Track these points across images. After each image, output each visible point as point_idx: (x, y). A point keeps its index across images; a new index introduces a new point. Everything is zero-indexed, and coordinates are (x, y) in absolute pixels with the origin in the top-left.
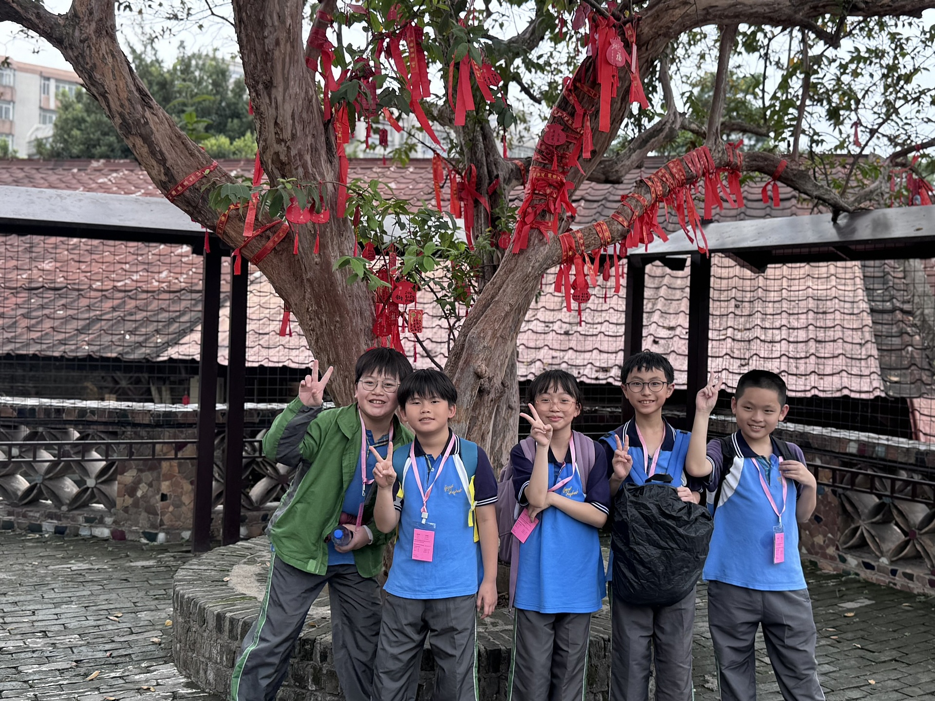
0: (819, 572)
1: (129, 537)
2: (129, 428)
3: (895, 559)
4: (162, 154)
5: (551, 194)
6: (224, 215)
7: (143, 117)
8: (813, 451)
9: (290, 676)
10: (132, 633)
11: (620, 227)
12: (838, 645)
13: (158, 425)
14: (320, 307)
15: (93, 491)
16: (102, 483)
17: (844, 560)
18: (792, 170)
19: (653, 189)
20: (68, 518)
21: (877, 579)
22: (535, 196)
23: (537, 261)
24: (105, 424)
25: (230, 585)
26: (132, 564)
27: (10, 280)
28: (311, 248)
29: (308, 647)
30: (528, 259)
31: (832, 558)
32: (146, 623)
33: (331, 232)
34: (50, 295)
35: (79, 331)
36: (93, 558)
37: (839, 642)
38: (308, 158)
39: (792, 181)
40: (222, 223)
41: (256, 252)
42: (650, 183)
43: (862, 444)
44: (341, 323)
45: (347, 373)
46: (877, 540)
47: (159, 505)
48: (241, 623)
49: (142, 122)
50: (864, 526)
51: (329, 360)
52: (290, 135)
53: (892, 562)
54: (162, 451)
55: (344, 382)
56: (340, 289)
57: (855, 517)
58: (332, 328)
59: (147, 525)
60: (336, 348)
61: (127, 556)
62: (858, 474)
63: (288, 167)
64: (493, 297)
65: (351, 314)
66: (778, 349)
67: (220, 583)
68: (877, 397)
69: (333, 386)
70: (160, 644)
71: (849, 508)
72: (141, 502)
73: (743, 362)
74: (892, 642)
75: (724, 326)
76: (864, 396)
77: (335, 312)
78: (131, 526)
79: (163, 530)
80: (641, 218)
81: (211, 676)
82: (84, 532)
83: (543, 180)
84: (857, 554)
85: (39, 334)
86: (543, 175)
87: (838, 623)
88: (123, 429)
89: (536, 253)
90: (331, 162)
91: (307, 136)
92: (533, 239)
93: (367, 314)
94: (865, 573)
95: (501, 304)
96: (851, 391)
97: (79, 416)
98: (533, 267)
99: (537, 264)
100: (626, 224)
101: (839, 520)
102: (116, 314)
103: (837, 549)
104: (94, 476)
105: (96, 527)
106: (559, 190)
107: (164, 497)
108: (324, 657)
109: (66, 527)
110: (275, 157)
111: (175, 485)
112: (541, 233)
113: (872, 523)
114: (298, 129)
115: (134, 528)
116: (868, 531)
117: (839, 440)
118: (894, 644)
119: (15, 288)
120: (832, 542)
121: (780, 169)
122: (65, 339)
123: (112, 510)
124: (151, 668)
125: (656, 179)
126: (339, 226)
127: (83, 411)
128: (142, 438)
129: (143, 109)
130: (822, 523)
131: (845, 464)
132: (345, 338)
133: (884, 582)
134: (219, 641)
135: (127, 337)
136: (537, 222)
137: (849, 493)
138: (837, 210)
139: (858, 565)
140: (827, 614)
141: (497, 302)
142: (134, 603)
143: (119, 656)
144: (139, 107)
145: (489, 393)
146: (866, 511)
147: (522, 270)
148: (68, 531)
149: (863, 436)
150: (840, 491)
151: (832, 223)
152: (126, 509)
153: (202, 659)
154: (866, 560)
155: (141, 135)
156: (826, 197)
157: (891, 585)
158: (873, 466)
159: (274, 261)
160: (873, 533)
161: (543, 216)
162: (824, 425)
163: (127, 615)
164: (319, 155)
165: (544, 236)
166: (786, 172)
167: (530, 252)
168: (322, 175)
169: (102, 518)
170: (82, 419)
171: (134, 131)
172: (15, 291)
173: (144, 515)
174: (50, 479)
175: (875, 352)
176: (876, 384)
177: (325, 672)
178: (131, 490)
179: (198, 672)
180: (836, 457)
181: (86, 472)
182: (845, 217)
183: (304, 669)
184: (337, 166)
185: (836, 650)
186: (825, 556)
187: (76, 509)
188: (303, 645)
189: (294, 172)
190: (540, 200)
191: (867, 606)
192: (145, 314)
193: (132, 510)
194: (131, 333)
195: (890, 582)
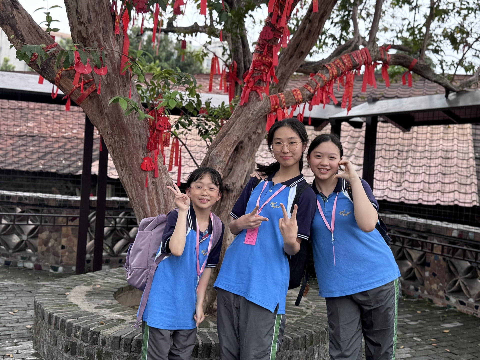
0: (433, 306)
1: (44, 268)
2: (45, 208)
3: (478, 299)
4: (22, 36)
5: (264, 70)
6: (59, 74)
7: (12, 13)
8: (433, 235)
9: (85, 353)
10: (18, 322)
11: (308, 93)
12: (436, 349)
13: (59, 207)
14: (113, 131)
15: (26, 243)
16: (32, 238)
17: (448, 299)
18: (420, 65)
19: (330, 71)
20: (12, 256)
21: (467, 311)
22: (255, 71)
23: (255, 110)
24: (33, 205)
25: (68, 297)
26: (38, 283)
27: (10, 131)
28: (106, 93)
29: (95, 336)
30: (249, 109)
31: (441, 298)
32: (29, 316)
33: (118, 84)
34: (29, 139)
35: (39, 158)
36: (19, 279)
37: (437, 347)
38: (101, 35)
39: (420, 71)
40: (57, 78)
41: (78, 97)
42: (329, 67)
43: (461, 232)
44: (126, 141)
45: (130, 172)
46: (468, 288)
47: (60, 251)
48: (60, 320)
49: (11, 16)
50: (461, 280)
51: (120, 164)
52: (86, 20)
53: (476, 302)
54: (62, 221)
55: (129, 177)
56: (125, 120)
57: (456, 274)
58: (121, 144)
59: (54, 262)
60: (123, 156)
61: (39, 279)
62: (458, 249)
63: (87, 41)
64: (227, 131)
65: (132, 136)
66: (420, 178)
67: (63, 296)
68: (475, 206)
69: (124, 180)
70: (30, 329)
71: (452, 268)
72: (51, 250)
73: (399, 184)
74: (469, 349)
75: (391, 164)
76: (467, 205)
77: (122, 134)
78: (45, 262)
79: (62, 266)
80: (323, 88)
81: (45, 350)
82: (20, 265)
83: (260, 61)
84: (456, 296)
85: (17, 159)
86: (260, 58)
87: (438, 336)
88: (43, 208)
89: (254, 106)
90: (117, 40)
91: (99, 21)
92: (252, 97)
93: (144, 137)
94: (460, 307)
95: (231, 135)
96: (460, 202)
97: (19, 200)
98: (252, 114)
99: (255, 113)
100: (312, 91)
101: (447, 276)
102: (60, 150)
103: (445, 292)
104: (26, 234)
105: (26, 262)
106: (269, 68)
107: (63, 247)
108: (104, 343)
109: (10, 262)
110: (79, 34)
111: (69, 241)
112: (257, 93)
113: (466, 278)
114: (92, 16)
115: (46, 264)
116: (463, 283)
117: (447, 228)
118: (470, 350)
119: (11, 136)
120: (442, 288)
121: (413, 64)
122: (32, 162)
123: (36, 253)
124: (19, 343)
125: (333, 65)
126: (123, 81)
127: (21, 198)
128: (52, 214)
129: (12, 9)
130: (436, 277)
131: (450, 243)
132: (129, 151)
133: (471, 313)
134: (50, 330)
135: (64, 162)
136: (255, 87)
137: (453, 260)
138: (448, 90)
139: (456, 302)
140: (433, 330)
141: (229, 134)
142: (28, 305)
143: (4, 335)
144: (9, 8)
145: (232, 191)
146: (462, 271)
147: (245, 115)
148: (11, 264)
149: (461, 227)
150: (447, 258)
151: (445, 99)
152: (43, 253)
153: (42, 340)
154: (461, 300)
155: (10, 25)
156: (441, 81)
157: (475, 315)
158: (467, 244)
159: (89, 103)
160: (466, 283)
161: (259, 83)
162: (442, 220)
163: (20, 312)
164: (109, 34)
165: (259, 96)
166: (416, 66)
167: (251, 105)
168: (110, 47)
169: (30, 257)
170: (20, 202)
171: (6, 22)
172: (12, 137)
173: (52, 257)
174: (4, 235)
175: (475, 181)
176: (474, 198)
177: (104, 352)
178: (46, 243)
179: (40, 348)
180: (446, 239)
181: (23, 232)
182: (454, 95)
183: (92, 349)
184: (122, 43)
185: (434, 352)
186: (437, 296)
187: (17, 251)
188: (92, 336)
189: (92, 44)
190: (258, 73)
191: (458, 327)
192: (76, 150)
193: (46, 254)
194: (65, 160)
195: (474, 313)
